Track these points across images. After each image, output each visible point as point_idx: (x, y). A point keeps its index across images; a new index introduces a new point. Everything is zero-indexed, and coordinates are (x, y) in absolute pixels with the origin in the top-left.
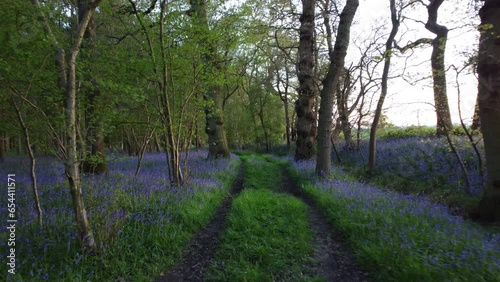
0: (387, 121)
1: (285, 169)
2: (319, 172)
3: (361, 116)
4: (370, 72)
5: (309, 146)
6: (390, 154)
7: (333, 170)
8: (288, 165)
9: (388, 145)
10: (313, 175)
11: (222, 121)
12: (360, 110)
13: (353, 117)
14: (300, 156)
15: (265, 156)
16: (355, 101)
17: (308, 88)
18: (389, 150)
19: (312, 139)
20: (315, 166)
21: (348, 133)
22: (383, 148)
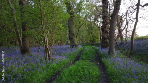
0: (136, 34)
1: (97, 52)
2: (110, 53)
3: (127, 32)
4: (130, 17)
5: (107, 42)
6: (139, 46)
7: (116, 52)
8: (98, 50)
9: (138, 42)
10: (107, 54)
11: (75, 34)
12: (126, 30)
13: (123, 32)
14: (103, 47)
15: (92, 46)
16: (124, 27)
17: (106, 21)
18: (139, 44)
19: (108, 40)
20: (108, 51)
21: (122, 38)
22: (136, 43)
